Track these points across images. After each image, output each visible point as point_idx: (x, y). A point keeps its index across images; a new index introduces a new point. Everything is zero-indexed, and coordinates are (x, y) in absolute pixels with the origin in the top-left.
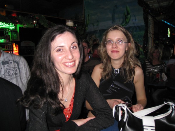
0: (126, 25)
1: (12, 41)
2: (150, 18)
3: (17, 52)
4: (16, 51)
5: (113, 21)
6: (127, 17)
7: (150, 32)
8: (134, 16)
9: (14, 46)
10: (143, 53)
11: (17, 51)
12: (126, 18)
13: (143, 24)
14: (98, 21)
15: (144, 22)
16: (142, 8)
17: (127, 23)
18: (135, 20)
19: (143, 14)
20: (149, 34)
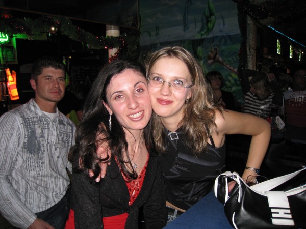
0: (208, 35)
1: (4, 65)
2: (250, 21)
3: (13, 85)
4: (12, 82)
5: (185, 27)
6: (210, 19)
7: (250, 45)
8: (222, 18)
9: (9, 73)
10: (238, 83)
11: (15, 83)
12: (208, 22)
13: (238, 31)
14: (157, 28)
15: (238, 28)
16: (236, 4)
17: (209, 30)
18: (224, 25)
19: (238, 15)
20: (248, 50)
